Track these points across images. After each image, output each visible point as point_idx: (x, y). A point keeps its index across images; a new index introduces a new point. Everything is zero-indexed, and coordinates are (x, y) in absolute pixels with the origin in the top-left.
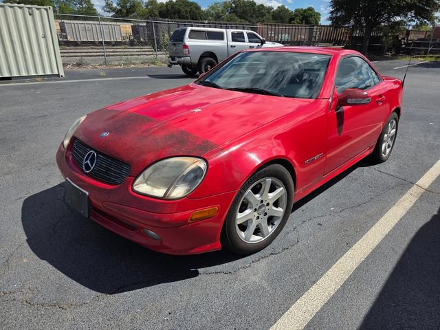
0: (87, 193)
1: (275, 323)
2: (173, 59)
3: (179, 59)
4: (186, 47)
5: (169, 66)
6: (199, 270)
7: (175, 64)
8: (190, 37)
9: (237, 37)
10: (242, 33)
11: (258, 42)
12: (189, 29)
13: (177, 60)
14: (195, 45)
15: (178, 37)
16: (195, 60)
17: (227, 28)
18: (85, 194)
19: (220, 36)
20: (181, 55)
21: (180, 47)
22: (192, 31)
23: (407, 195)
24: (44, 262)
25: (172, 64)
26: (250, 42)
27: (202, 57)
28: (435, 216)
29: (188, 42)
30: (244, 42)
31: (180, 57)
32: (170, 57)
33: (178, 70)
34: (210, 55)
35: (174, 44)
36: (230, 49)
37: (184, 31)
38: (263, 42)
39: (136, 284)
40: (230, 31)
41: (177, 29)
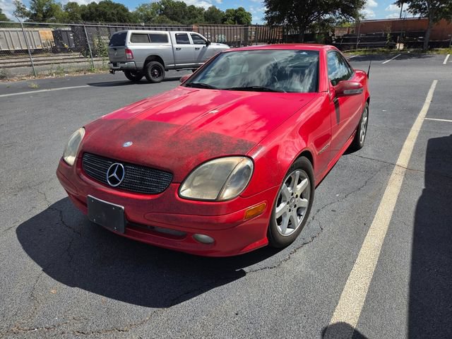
0: (123, 208)
1: (337, 304)
2: (115, 65)
3: (122, 65)
4: (129, 51)
5: (112, 72)
6: (244, 269)
7: (117, 70)
8: (131, 41)
9: (182, 39)
10: (186, 35)
11: (202, 44)
12: (130, 32)
13: (120, 65)
14: (139, 48)
15: (119, 41)
16: (141, 64)
17: (172, 30)
18: (120, 208)
19: (164, 39)
20: (123, 60)
21: (121, 52)
22: (133, 34)
23: (393, 176)
24: (76, 289)
25: (115, 70)
26: (195, 43)
27: (147, 61)
28: (424, 190)
29: (131, 46)
30: (189, 43)
31: (124, 63)
32: (111, 63)
33: (121, 76)
34: (155, 58)
35: (115, 49)
36: (176, 51)
37: (125, 34)
38: (208, 44)
39: (188, 293)
40: (173, 33)
41: (115, 33)
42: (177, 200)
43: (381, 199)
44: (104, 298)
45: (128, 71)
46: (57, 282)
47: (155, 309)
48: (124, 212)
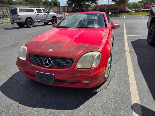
0: (54, 74)
2: (13, 21)
3: (17, 21)
4: (19, 16)
5: (12, 24)
6: (96, 91)
7: (15, 23)
8: (19, 11)
9: (39, 11)
10: (40, 9)
11: (47, 13)
12: (18, 8)
13: (16, 21)
14: (23, 15)
15: (14, 12)
16: (24, 20)
17: (35, 7)
18: (53, 75)
19: (32, 11)
20: (18, 19)
21: (15, 16)
22: (20, 9)
23: (127, 54)
24: (37, 108)
25: (14, 23)
26: (44, 13)
27: (27, 19)
29: (19, 13)
30: (42, 13)
31: (17, 20)
32: (11, 20)
34: (29, 18)
35: (13, 15)
36: (37, 15)
37: (17, 9)
38: (49, 12)
40: (36, 9)
41: (12, 9)
42: (76, 69)
43: (127, 62)
44: (50, 110)
45: (18, 23)
46: (27, 107)
47: (72, 110)
48: (54, 76)
